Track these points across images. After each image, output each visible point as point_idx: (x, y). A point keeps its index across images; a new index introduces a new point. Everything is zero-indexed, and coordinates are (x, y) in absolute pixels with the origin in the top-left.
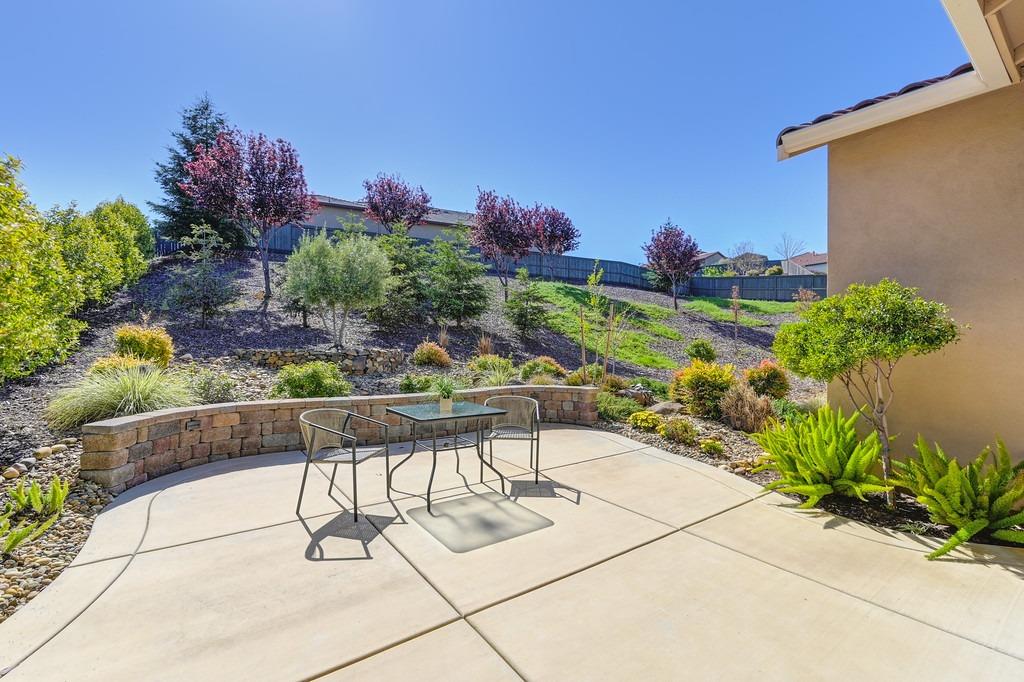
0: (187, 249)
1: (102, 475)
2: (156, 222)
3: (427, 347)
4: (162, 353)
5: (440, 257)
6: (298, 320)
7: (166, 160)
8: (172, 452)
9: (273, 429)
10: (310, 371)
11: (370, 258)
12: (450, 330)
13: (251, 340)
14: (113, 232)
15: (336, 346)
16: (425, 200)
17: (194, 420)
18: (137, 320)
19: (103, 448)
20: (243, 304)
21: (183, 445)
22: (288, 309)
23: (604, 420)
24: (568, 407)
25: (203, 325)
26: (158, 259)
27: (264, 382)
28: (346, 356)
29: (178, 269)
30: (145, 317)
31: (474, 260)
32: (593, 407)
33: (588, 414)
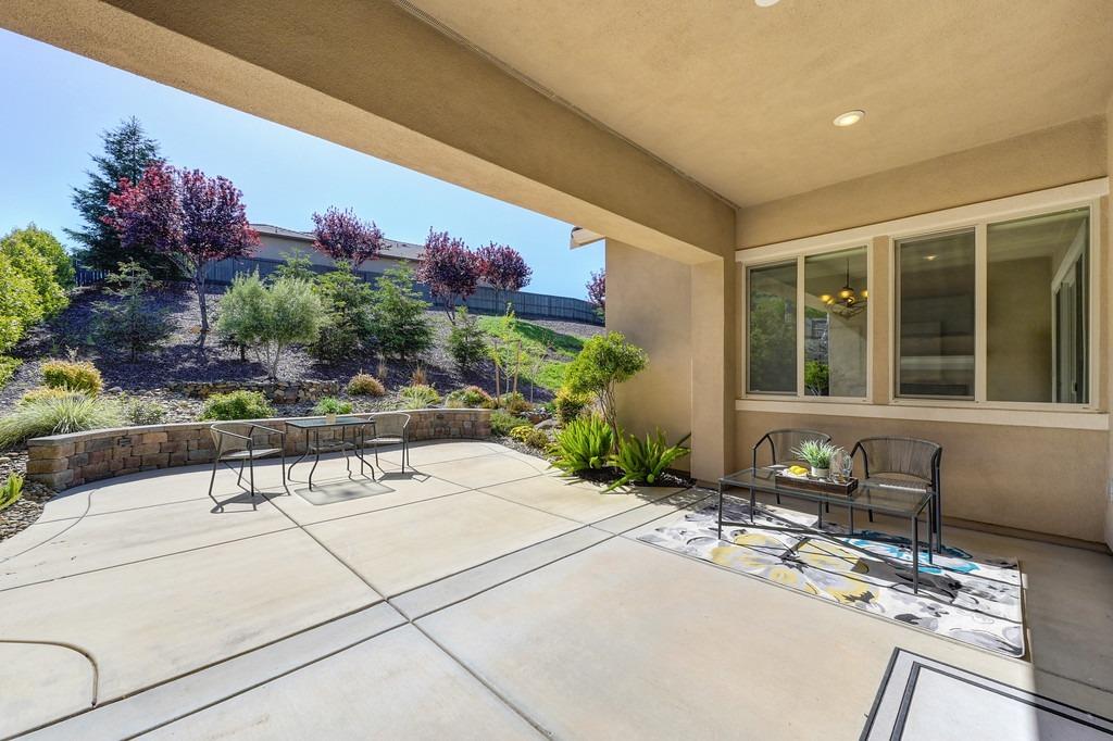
0: (114, 286)
1: (47, 477)
2: (74, 250)
3: (362, 378)
4: (91, 385)
5: (385, 295)
6: (236, 355)
7: (86, 184)
8: (106, 463)
9: (199, 445)
10: (234, 398)
11: (302, 299)
12: (390, 362)
13: (187, 374)
14: (30, 267)
15: (270, 379)
16: (378, 236)
17: (125, 438)
18: (63, 355)
19: (46, 456)
20: (177, 339)
21: (116, 457)
22: (225, 344)
23: (496, 434)
24: (467, 425)
25: (131, 360)
26: (77, 290)
27: (194, 410)
28: (277, 387)
29: (104, 306)
30: (72, 353)
31: (417, 298)
32: (487, 425)
33: (483, 430)
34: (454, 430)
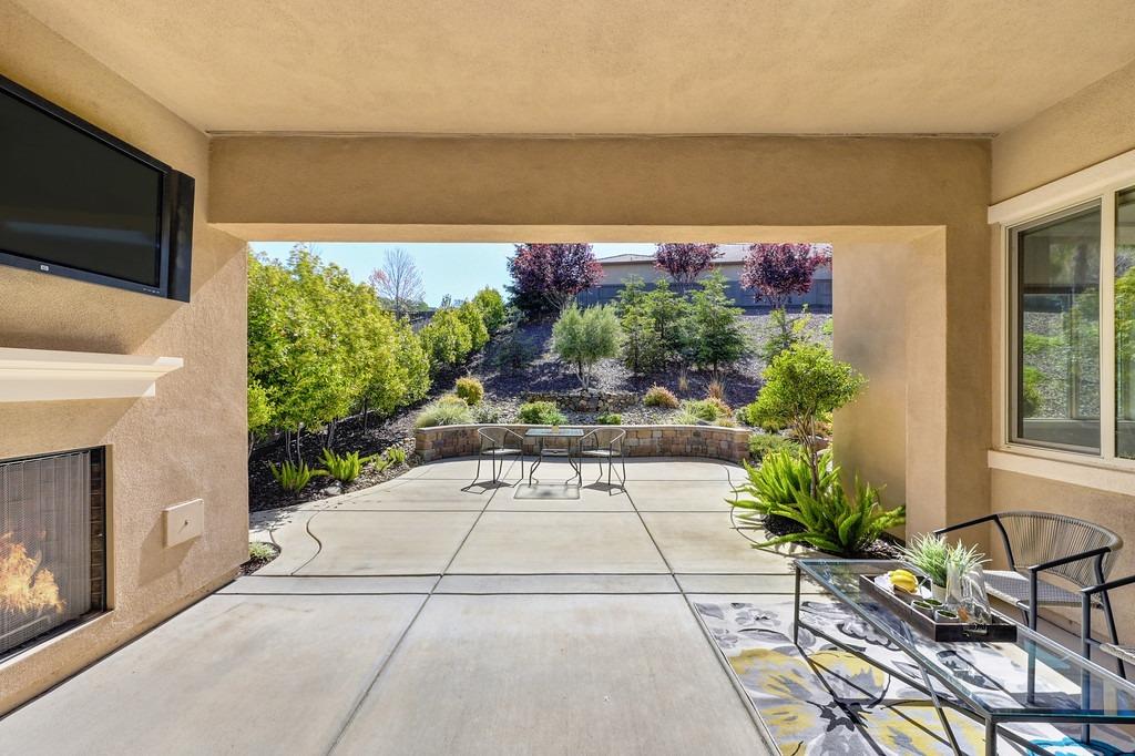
1: (421, 452)
3: (657, 391)
4: (476, 394)
5: (698, 307)
15: (582, 390)
19: (422, 439)
20: (547, 358)
24: (724, 445)
28: (584, 397)
31: (730, 307)
32: (744, 447)
33: (737, 453)
34: (712, 449)
